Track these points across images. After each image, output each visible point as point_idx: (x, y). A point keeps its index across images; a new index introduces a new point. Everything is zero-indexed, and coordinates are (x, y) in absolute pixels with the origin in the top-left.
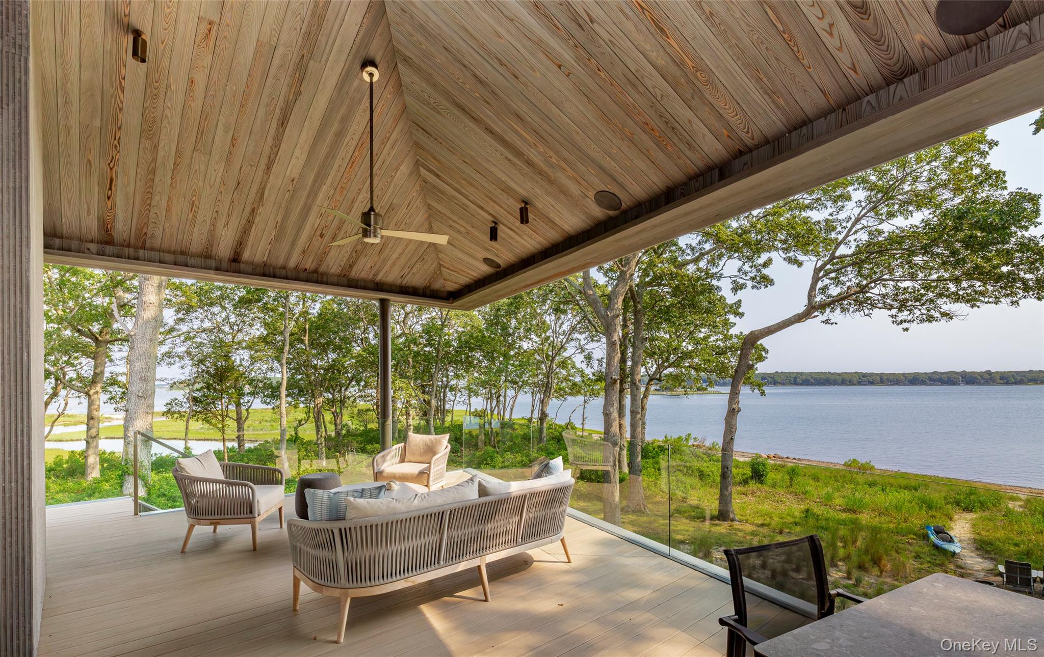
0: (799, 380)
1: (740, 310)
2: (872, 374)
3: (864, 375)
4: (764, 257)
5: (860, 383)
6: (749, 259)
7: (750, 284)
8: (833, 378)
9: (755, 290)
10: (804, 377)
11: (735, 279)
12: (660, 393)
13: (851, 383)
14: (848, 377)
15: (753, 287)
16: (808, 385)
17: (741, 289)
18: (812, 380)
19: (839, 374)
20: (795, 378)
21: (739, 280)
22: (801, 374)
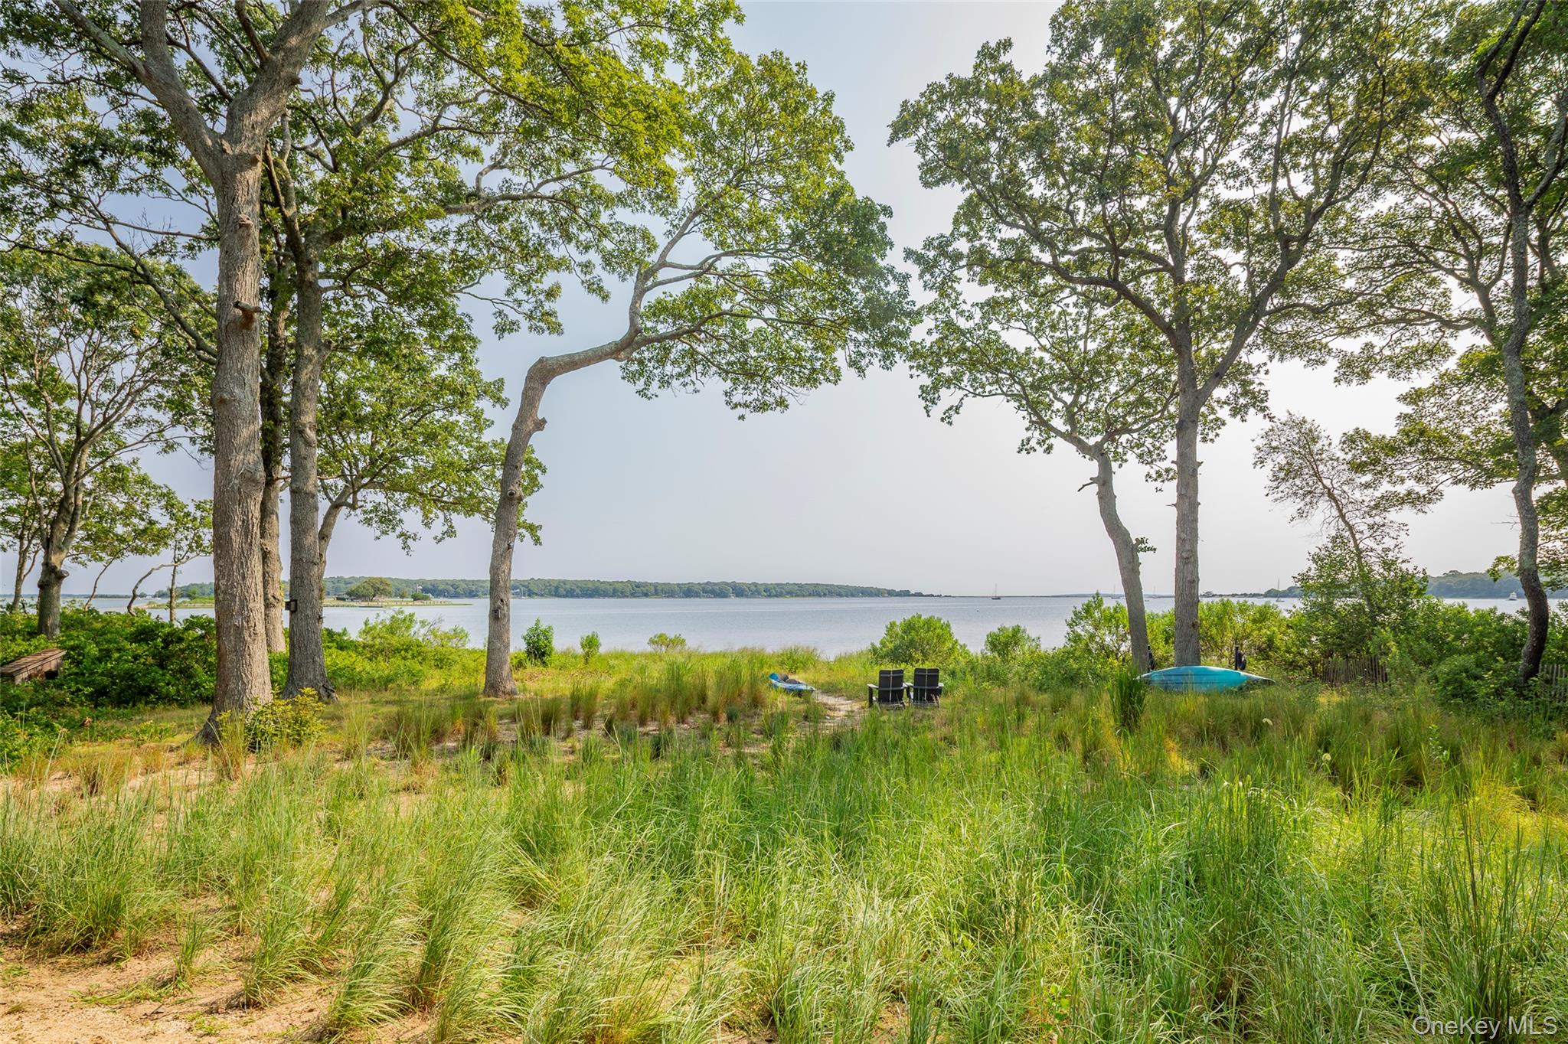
0: (562, 591)
1: (503, 395)
2: (646, 584)
3: (638, 585)
4: (550, 279)
5: (633, 595)
6: (525, 280)
7: (525, 324)
8: (602, 587)
9: (534, 334)
10: (568, 587)
11: (501, 307)
12: (346, 603)
13: (623, 595)
14: (619, 587)
15: (530, 328)
16: (573, 596)
17: (511, 331)
18: (578, 591)
19: (610, 584)
20: (557, 588)
21: (507, 310)
22: (565, 582)
